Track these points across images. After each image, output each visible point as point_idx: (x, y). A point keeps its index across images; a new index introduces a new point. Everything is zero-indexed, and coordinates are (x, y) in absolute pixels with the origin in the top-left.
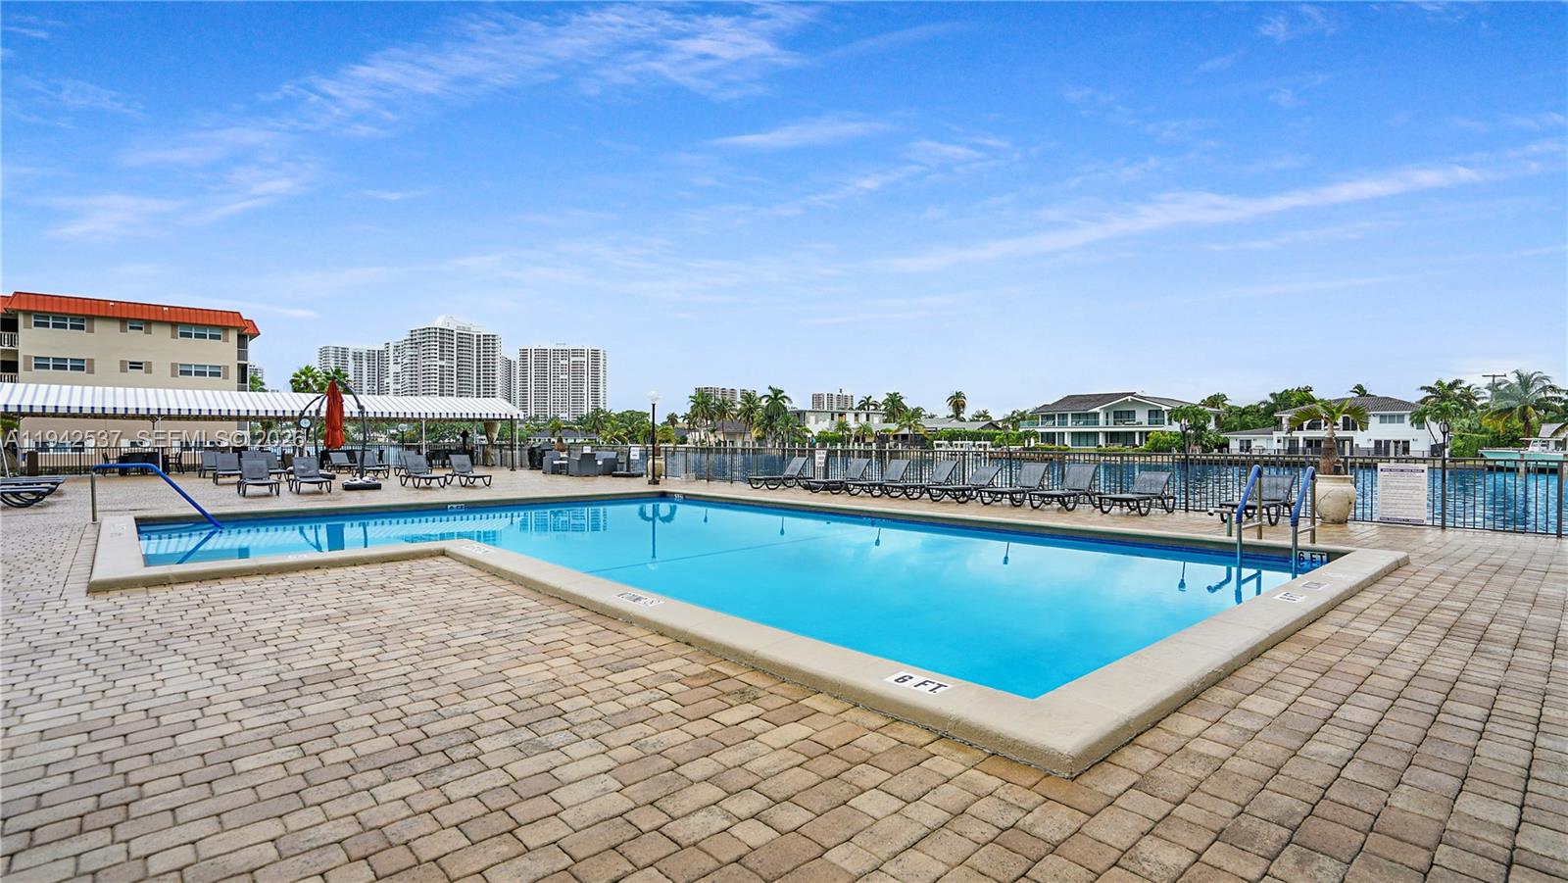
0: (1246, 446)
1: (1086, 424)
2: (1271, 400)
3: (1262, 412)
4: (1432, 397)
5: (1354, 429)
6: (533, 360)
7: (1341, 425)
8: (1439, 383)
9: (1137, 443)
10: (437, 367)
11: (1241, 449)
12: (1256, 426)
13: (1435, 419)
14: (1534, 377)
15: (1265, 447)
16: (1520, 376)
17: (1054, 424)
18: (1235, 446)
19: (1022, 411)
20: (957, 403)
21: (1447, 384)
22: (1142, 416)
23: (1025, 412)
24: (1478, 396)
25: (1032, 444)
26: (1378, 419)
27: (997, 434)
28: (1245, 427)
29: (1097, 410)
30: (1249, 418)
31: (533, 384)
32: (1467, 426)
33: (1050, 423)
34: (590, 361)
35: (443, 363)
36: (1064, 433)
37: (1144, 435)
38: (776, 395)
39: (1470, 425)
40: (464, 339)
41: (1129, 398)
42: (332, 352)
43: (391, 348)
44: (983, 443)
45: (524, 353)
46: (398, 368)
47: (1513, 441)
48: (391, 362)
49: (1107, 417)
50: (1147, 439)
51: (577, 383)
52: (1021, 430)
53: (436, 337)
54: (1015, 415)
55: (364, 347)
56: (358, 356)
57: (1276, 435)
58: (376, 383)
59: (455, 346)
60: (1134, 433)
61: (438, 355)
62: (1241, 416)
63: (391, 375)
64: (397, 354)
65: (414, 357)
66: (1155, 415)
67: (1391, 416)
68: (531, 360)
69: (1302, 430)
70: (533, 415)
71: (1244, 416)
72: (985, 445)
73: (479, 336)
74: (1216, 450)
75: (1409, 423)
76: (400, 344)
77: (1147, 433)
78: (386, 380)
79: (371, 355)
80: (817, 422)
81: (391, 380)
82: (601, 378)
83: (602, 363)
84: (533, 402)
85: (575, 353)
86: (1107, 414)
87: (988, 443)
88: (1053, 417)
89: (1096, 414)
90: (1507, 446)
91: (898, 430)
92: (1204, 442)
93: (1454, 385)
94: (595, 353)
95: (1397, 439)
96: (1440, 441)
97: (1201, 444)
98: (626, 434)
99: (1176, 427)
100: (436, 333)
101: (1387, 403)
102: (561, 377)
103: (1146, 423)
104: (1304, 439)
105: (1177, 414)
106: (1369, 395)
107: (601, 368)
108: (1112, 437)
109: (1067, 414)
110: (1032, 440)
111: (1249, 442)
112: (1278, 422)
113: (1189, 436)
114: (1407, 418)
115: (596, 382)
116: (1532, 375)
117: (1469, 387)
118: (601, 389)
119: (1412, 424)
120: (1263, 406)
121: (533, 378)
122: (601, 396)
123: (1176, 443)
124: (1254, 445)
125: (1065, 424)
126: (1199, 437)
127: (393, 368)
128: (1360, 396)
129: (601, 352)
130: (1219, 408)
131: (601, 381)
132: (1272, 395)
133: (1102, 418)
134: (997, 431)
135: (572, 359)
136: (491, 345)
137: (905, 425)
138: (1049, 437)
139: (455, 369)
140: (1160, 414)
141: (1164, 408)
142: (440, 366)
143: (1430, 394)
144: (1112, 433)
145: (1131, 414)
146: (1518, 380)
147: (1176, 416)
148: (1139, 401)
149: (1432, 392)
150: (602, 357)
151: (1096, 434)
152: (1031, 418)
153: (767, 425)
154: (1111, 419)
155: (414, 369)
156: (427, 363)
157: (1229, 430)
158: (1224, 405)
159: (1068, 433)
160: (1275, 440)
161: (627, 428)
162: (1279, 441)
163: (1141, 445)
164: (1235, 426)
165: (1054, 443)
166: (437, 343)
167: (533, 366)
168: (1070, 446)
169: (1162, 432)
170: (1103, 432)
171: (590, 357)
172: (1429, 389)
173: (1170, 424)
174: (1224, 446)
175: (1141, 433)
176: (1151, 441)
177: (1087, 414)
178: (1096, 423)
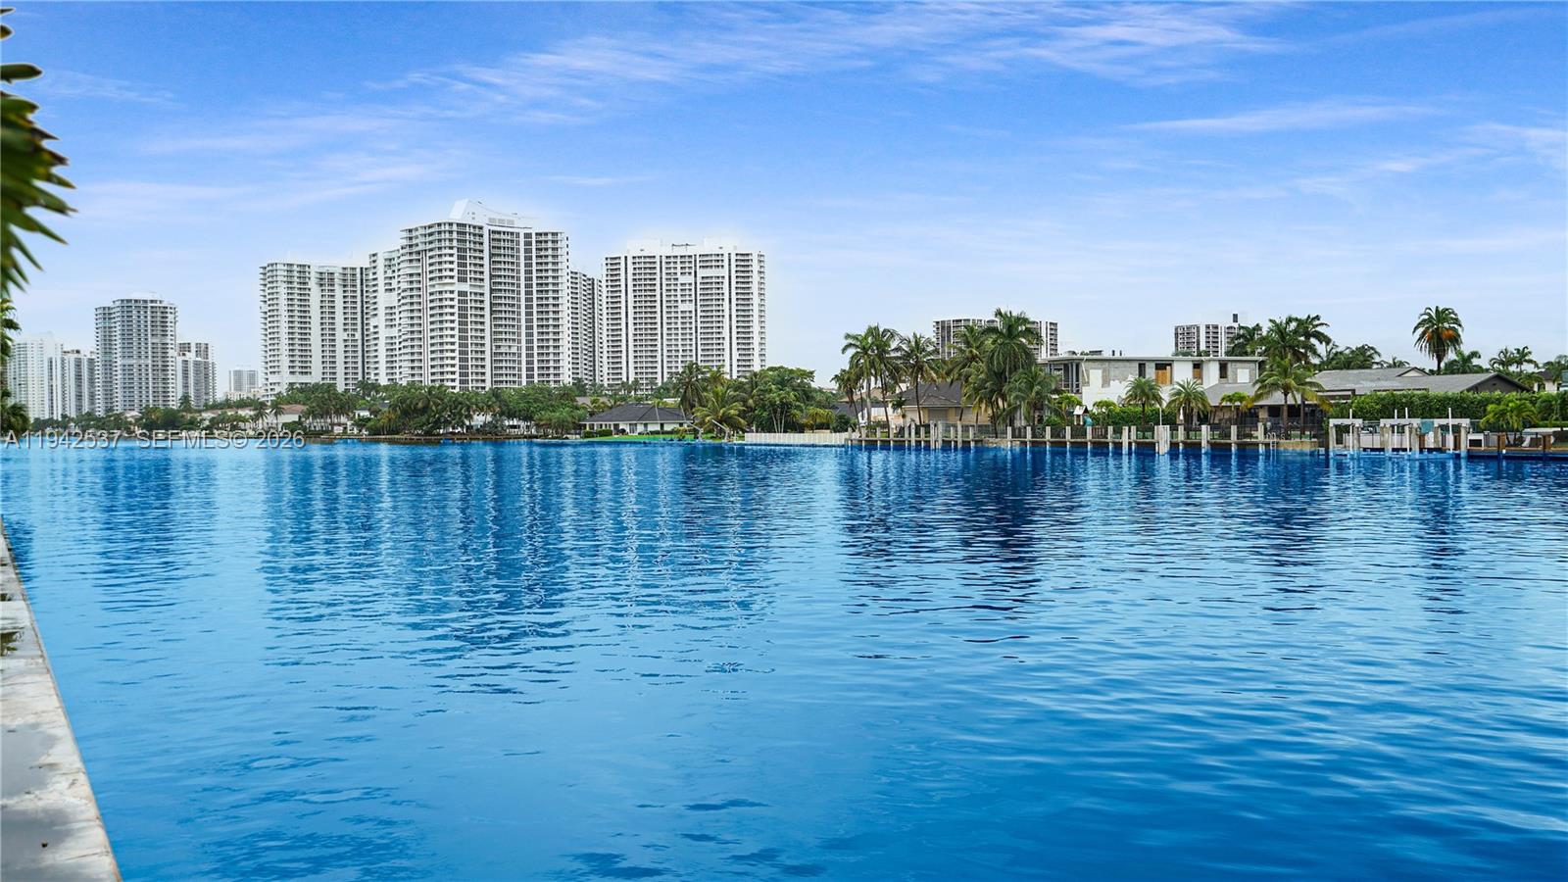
6: (630, 277)
10: (455, 295)
20: (1439, 332)
27: (1488, 401)
31: (631, 321)
34: (733, 275)
35: (465, 287)
38: (1010, 328)
40: (502, 242)
42: (282, 273)
43: (381, 263)
44: (1451, 421)
45: (613, 264)
46: (393, 299)
48: (381, 288)
51: (711, 317)
53: (451, 240)
55: (336, 263)
56: (326, 280)
58: (359, 327)
59: (486, 255)
61: (455, 273)
63: (381, 312)
64: (389, 274)
65: (415, 278)
68: (628, 276)
70: (631, 379)
72: (1457, 429)
73: (528, 236)
76: (395, 255)
78: (373, 322)
79: (350, 277)
80: (1106, 382)
81: (380, 320)
82: (756, 308)
83: (755, 278)
84: (631, 354)
85: (707, 260)
87: (1465, 422)
91: (1258, 397)
94: (744, 260)
98: (742, 414)
100: (451, 232)
102: (682, 307)
107: (755, 288)
115: (745, 315)
118: (756, 328)
121: (631, 311)
122: (756, 340)
127: (384, 300)
129: (755, 258)
131: (756, 313)
135: (701, 273)
136: (550, 252)
137: (1275, 386)
139: (487, 298)
142: (461, 293)
150: (755, 267)
153: (992, 392)
155: (415, 300)
156: (438, 288)
161: (744, 401)
166: (455, 251)
167: (630, 288)
171: (733, 269)
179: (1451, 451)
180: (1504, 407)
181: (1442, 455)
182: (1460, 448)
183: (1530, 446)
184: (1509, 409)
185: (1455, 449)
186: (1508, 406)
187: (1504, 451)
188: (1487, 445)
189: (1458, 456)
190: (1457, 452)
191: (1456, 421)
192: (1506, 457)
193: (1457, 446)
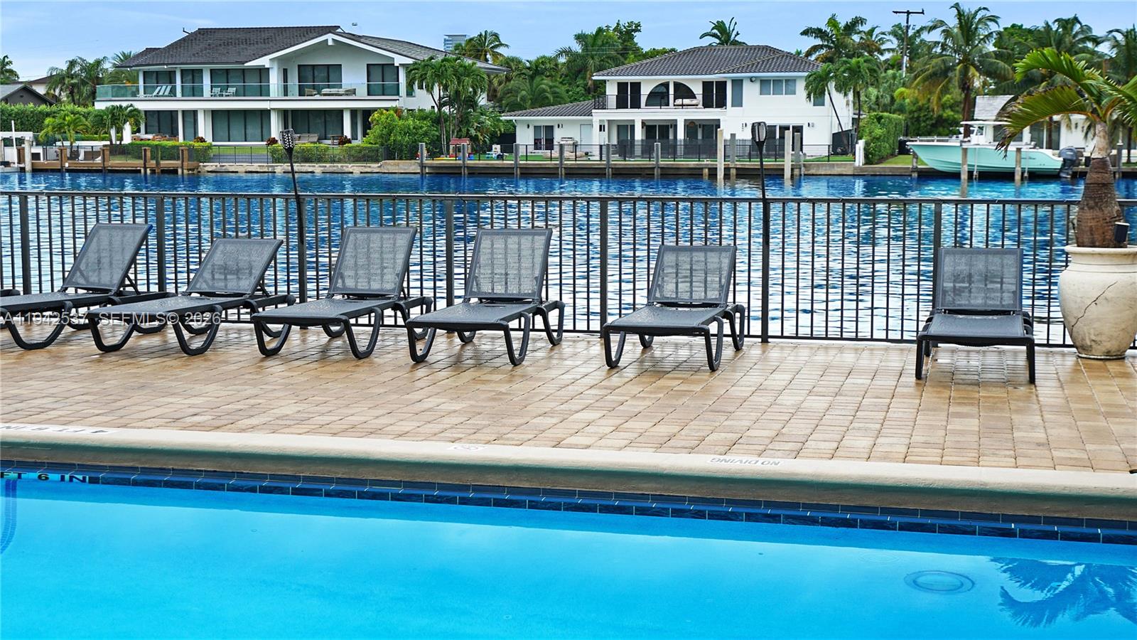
0: (545, 139)
1: (242, 93)
2: (577, 48)
3: (564, 70)
4: (821, 47)
5: (721, 104)
7: (700, 98)
8: (832, 22)
9: (347, 132)
11: (537, 144)
12: (558, 100)
13: (841, 88)
14: (978, 17)
15: (577, 139)
16: (960, 15)
17: (173, 92)
18: (525, 138)
19: (91, 61)
21: (842, 25)
22: (354, 77)
23: (98, 63)
24: (883, 47)
25: (127, 138)
26: (757, 86)
27: (48, 115)
28: (540, 101)
29: (264, 61)
30: (545, 83)
32: (873, 98)
33: (164, 89)
36: (195, 112)
37: (364, 118)
39: (877, 98)
41: (330, 37)
44: (14, 135)
47: (941, 127)
49: (285, 80)
50: (367, 126)
52: (100, 106)
54: (77, 68)
57: (599, 116)
60: (340, 112)
62: (532, 78)
66: (381, 77)
67: (777, 82)
69: (639, 107)
71: (538, 79)
72: (20, 141)
74: (497, 148)
75: (805, 94)
77: (367, 113)
86: (285, 71)
87: (28, 135)
88: (170, 76)
89: (263, 72)
90: (929, 134)
92: (473, 132)
93: (851, 28)
95: (784, 122)
96: (847, 126)
97: (468, 135)
99: (425, 101)
101: (767, 57)
103: (362, 92)
104: (643, 123)
105: (422, 74)
106: (735, 43)
108: (294, 119)
109: (201, 71)
110: (127, 129)
111: (550, 129)
112: (597, 91)
113: (447, 119)
114: (801, 87)
116: (977, 12)
117: (872, 30)
119: (809, 96)
120: (562, 60)
123: (426, 134)
124: (558, 136)
125: (195, 92)
126: (464, 121)
128: (722, 44)
130: (486, 60)
132: (580, 38)
133: (275, 79)
134: (43, 107)
138: (164, 122)
140: (388, 73)
141: (399, 60)
143: (818, 42)
144: (294, 112)
145: (332, 73)
146: (957, 21)
147: (422, 78)
148: (350, 46)
149: (822, 38)
151: (265, 114)
152: (115, 78)
154: (294, 81)
157: (515, 107)
158: (495, 55)
159: (205, 111)
160: (596, 127)
162: (601, 128)
163: (355, 137)
164: (523, 99)
165: (174, 134)
168: (209, 139)
169: (396, 110)
170: (278, 111)
172: (819, 33)
173: (410, 93)
174: (508, 140)
175: (354, 112)
176: (376, 130)
177: (244, 71)
178: (263, 91)
179: (16, 165)
180: (61, 121)
181: (8, 169)
182: (24, 162)
183: (85, 160)
184: (66, 123)
185: (19, 163)
186: (64, 119)
187: (67, 165)
188: (46, 158)
189: (23, 170)
190: (22, 166)
191: (20, 134)
192: (68, 171)
193: (21, 158)
